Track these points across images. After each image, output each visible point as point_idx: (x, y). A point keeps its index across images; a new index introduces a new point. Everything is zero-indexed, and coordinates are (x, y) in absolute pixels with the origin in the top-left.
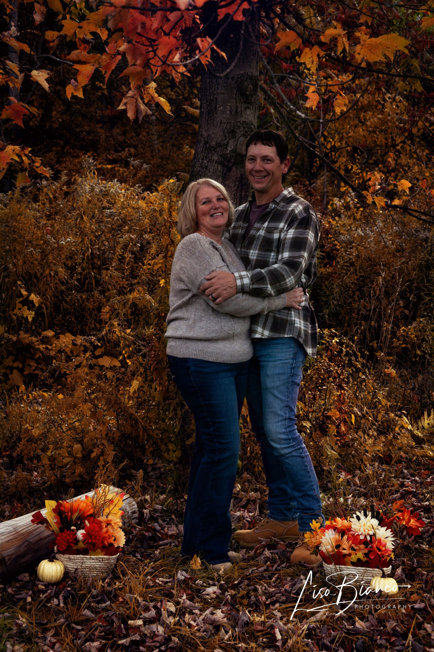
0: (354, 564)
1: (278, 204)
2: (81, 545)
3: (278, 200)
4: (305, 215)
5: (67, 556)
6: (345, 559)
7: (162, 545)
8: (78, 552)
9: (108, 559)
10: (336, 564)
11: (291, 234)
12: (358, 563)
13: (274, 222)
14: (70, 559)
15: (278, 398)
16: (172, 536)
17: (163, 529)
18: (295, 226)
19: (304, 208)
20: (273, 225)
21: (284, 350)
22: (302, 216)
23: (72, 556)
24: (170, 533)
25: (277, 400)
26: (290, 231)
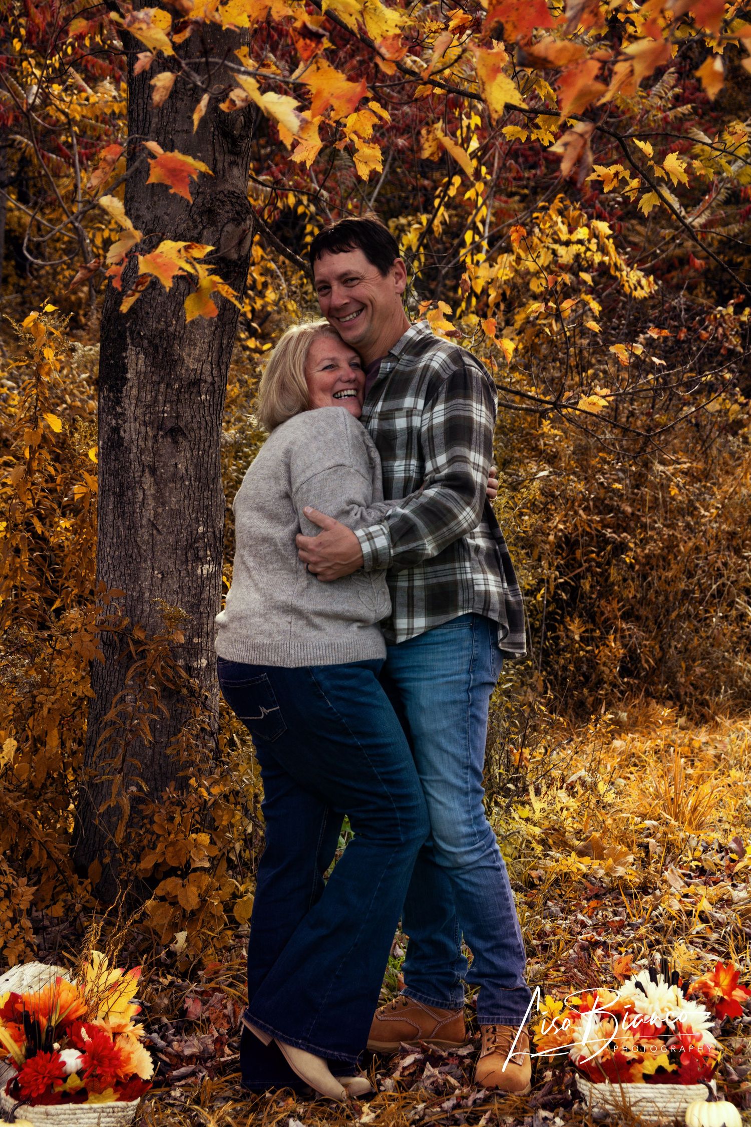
0: (648, 1079)
1: (397, 359)
2: (74, 1082)
3: (396, 352)
4: (454, 368)
5: (41, 1108)
6: (632, 1071)
7: (179, 1079)
8: (66, 1098)
9: (123, 1109)
10: (612, 1081)
11: (439, 413)
12: (660, 1076)
13: (394, 398)
14: (47, 1114)
15: (447, 752)
16: (190, 1059)
17: (169, 1044)
18: (443, 396)
19: (450, 356)
20: (391, 404)
21: (449, 655)
22: (450, 372)
23: (51, 1108)
24: (187, 1052)
25: (445, 756)
26: (436, 409)
